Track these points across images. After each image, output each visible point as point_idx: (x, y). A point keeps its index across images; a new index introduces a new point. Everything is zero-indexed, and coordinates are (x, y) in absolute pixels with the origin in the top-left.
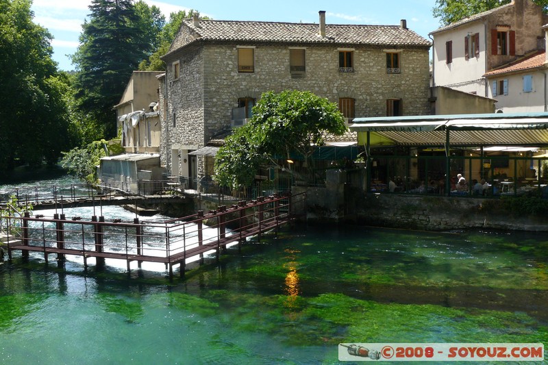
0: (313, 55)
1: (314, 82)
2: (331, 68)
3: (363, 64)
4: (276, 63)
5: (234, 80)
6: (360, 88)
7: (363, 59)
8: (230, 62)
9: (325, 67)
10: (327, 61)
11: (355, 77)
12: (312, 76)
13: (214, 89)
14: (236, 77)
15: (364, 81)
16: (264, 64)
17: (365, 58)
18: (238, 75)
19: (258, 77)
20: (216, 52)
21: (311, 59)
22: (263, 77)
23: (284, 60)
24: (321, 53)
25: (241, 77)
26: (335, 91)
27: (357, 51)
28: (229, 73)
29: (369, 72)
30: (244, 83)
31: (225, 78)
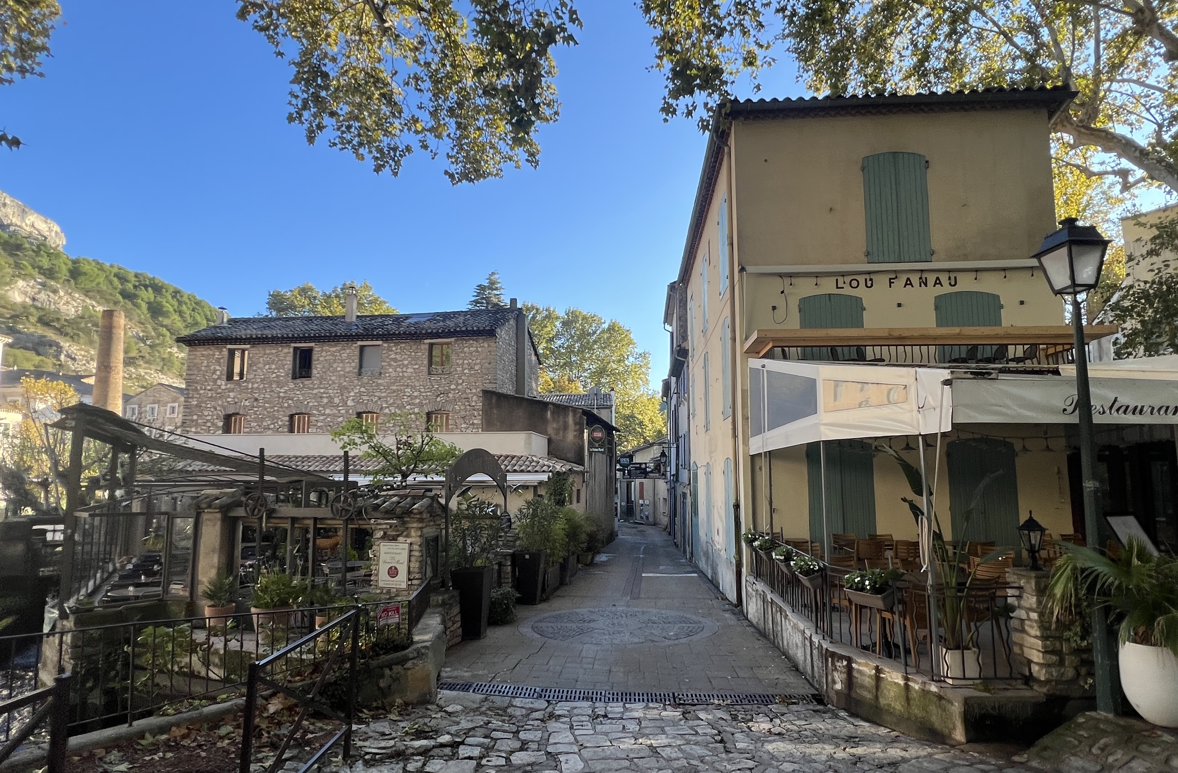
0: (324, 354)
1: (322, 391)
2: (348, 370)
3: (393, 363)
4: (274, 367)
5: (220, 391)
6: (386, 397)
7: (393, 356)
8: (218, 368)
9: (339, 369)
10: (342, 361)
11: (380, 381)
12: (321, 383)
13: (195, 403)
14: (223, 387)
15: (395, 388)
16: (259, 368)
17: (396, 353)
18: (226, 385)
19: (250, 386)
20: (203, 355)
21: (321, 359)
22: (256, 385)
23: (285, 362)
24: (334, 349)
25: (229, 386)
26: (350, 403)
27: (385, 345)
28: (215, 381)
29: (401, 374)
30: (232, 394)
31: (209, 388)
